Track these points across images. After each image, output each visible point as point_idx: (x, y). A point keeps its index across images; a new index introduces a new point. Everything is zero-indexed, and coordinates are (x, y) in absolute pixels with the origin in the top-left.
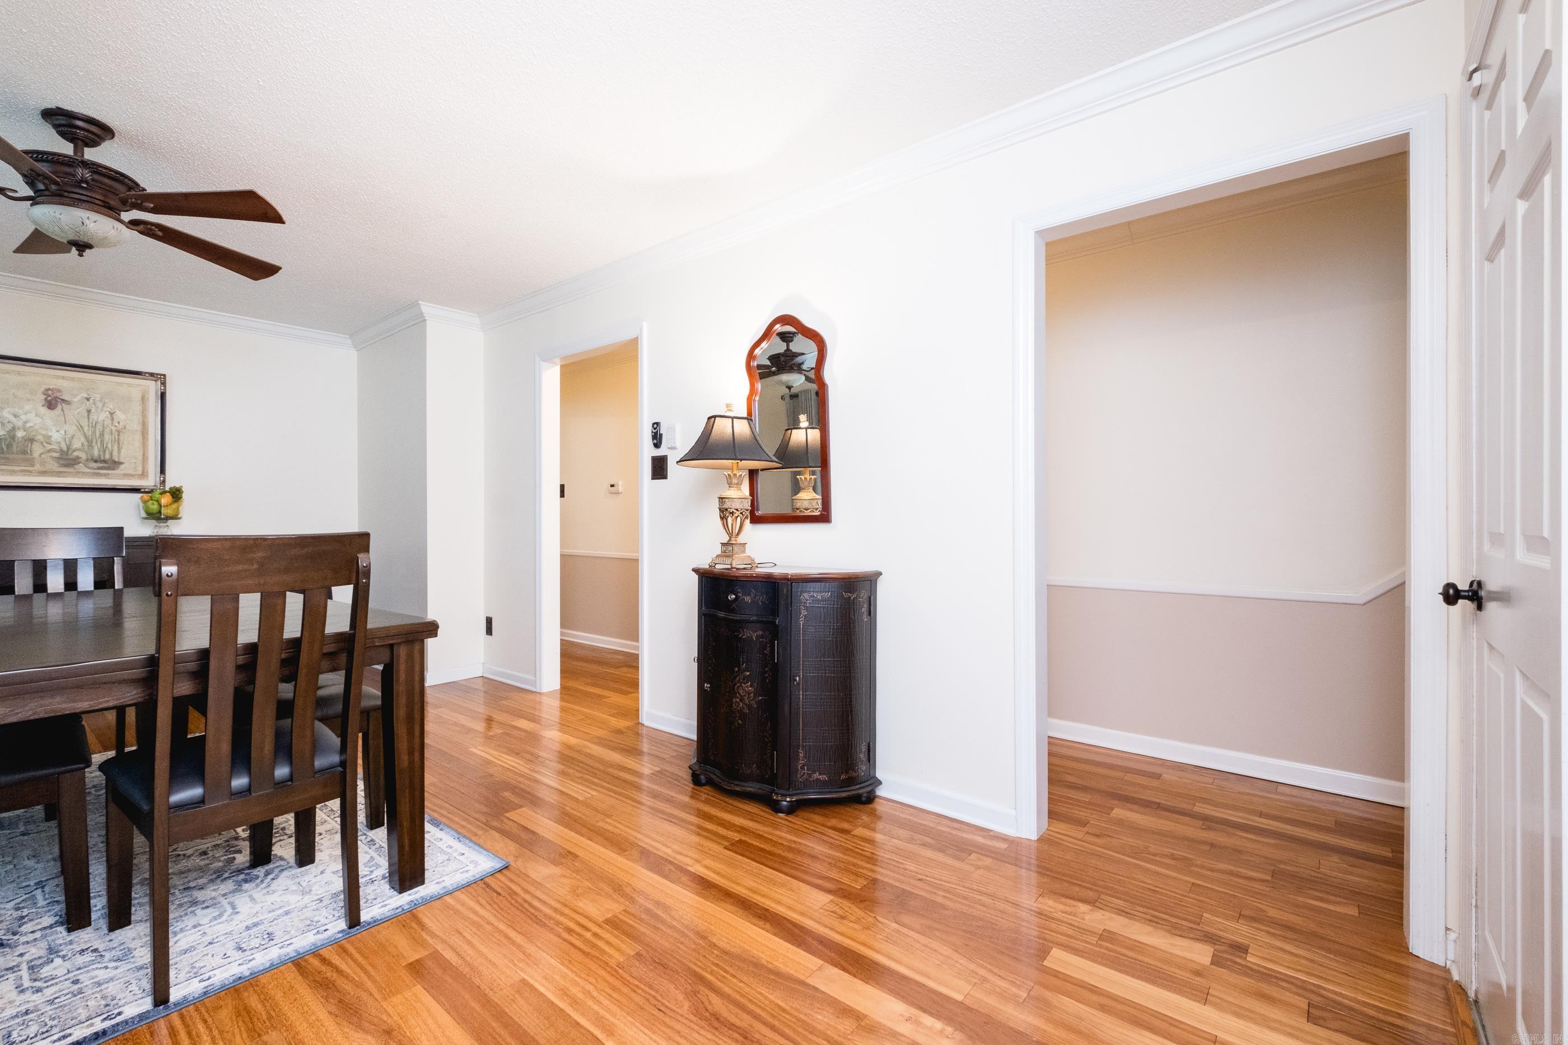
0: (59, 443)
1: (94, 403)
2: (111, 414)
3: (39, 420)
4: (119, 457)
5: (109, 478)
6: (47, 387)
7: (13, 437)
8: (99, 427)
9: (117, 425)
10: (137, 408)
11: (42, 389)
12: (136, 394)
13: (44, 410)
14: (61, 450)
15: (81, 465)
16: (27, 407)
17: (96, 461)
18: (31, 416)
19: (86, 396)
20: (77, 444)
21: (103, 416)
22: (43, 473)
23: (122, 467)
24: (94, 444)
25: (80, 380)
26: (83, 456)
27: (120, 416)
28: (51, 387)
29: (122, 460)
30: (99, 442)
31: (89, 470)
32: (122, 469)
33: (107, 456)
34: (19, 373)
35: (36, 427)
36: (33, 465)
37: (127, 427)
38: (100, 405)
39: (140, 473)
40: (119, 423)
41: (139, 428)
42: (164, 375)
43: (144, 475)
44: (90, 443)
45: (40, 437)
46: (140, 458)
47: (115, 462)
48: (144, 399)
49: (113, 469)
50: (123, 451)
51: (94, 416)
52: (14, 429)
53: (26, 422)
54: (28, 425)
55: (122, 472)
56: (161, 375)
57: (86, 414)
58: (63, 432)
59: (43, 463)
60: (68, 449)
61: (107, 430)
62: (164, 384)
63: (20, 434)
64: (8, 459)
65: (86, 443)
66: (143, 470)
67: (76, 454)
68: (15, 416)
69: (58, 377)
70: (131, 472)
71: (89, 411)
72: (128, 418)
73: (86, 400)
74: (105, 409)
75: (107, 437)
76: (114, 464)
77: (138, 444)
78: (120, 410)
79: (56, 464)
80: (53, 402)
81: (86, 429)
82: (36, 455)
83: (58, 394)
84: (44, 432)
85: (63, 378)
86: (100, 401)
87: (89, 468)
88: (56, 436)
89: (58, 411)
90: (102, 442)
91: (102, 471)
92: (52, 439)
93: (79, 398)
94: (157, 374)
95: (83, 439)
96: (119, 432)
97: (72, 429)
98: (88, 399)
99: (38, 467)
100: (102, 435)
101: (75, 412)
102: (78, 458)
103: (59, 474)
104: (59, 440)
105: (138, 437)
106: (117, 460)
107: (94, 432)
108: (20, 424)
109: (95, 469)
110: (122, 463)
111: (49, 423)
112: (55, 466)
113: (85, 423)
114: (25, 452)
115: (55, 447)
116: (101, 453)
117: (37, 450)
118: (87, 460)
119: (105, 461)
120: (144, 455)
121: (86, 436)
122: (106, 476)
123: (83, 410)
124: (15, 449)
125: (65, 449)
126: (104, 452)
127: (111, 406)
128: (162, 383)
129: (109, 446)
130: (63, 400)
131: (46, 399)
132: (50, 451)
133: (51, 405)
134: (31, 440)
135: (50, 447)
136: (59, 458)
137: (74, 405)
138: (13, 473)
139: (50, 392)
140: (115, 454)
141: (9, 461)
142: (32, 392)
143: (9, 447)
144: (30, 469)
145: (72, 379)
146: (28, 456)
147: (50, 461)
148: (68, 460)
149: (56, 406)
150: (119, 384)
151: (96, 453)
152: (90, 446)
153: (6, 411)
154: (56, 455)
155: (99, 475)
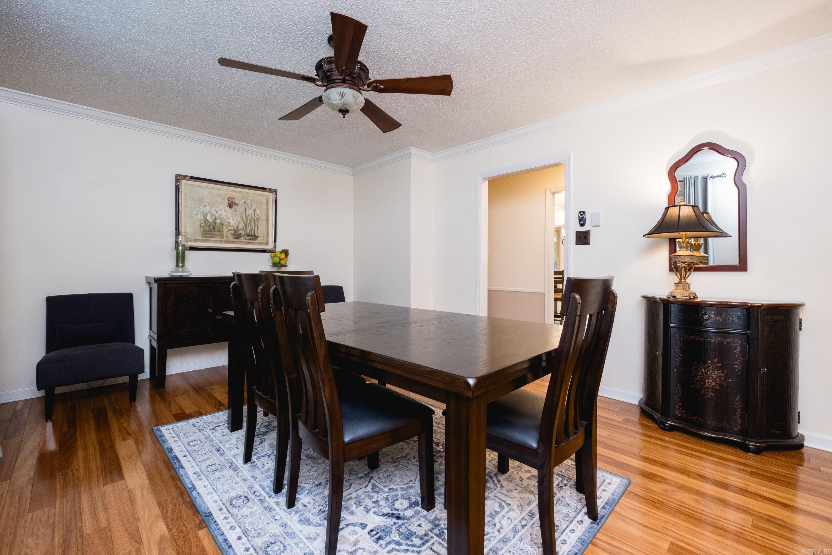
0: (233, 226)
1: (248, 205)
2: (254, 210)
3: (225, 214)
4: (257, 233)
5: (254, 245)
6: (228, 196)
7: (215, 223)
8: (249, 218)
9: (257, 216)
10: (265, 207)
11: (227, 198)
12: (264, 201)
13: (227, 209)
14: (235, 230)
15: (242, 237)
16: (221, 207)
17: (248, 236)
18: (222, 212)
19: (244, 201)
20: (241, 227)
21: (251, 212)
22: (227, 242)
23: (259, 238)
24: (247, 227)
25: (242, 192)
26: (243, 233)
27: (258, 211)
28: (230, 196)
29: (259, 235)
30: (249, 225)
31: (245, 241)
32: (259, 240)
33: (253, 233)
34: (218, 189)
35: (225, 218)
36: (223, 238)
37: (261, 218)
38: (250, 206)
41: (265, 218)
42: (276, 190)
43: (267, 243)
44: (246, 226)
45: (226, 223)
46: (266, 234)
47: (256, 236)
48: (267, 203)
49: (255, 240)
50: (259, 230)
51: (247, 212)
52: (216, 219)
53: (220, 215)
54: (222, 216)
55: (259, 242)
57: (244, 211)
58: (235, 220)
59: (227, 237)
61: (253, 220)
62: (276, 194)
63: (218, 221)
64: (213, 234)
65: (244, 226)
66: (268, 240)
67: (240, 232)
68: (217, 212)
69: (233, 191)
70: (262, 242)
71: (245, 209)
72: (260, 213)
74: (252, 208)
75: (253, 223)
76: (254, 237)
77: (265, 227)
78: (258, 209)
79: (232, 238)
80: (231, 204)
81: (244, 218)
82: (224, 232)
83: (233, 200)
84: (227, 220)
85: (235, 191)
86: (250, 204)
87: (245, 239)
88: (233, 223)
89: (233, 209)
90: (251, 225)
91: (251, 241)
92: (231, 224)
93: (241, 202)
94: (274, 190)
95: (243, 224)
96: (257, 220)
97: (239, 219)
98: (245, 203)
99: (225, 239)
100: (251, 222)
101: (240, 209)
102: (241, 234)
103: (233, 242)
104: (234, 224)
105: (265, 223)
107: (247, 220)
108: (218, 216)
109: (248, 240)
110: (258, 237)
111: (230, 215)
112: (231, 238)
113: (244, 216)
114: (220, 231)
115: (232, 228)
117: (225, 229)
118: (245, 235)
119: (252, 236)
120: (268, 232)
121: (244, 222)
122: (252, 243)
123: (243, 208)
124: (216, 229)
125: (236, 229)
126: (251, 231)
127: (254, 206)
129: (254, 228)
130: (235, 203)
131: (228, 203)
132: (230, 230)
133: (230, 206)
134: (223, 224)
135: (230, 228)
136: (233, 234)
137: (240, 206)
138: (215, 242)
139: (230, 199)
140: (256, 231)
141: (214, 236)
142: (223, 199)
143: (214, 228)
144: (222, 239)
145: (239, 192)
146: (221, 233)
147: (230, 235)
148: (237, 235)
149: (232, 207)
150: (258, 195)
151: (248, 231)
152: (246, 228)
153: (213, 209)
154: (232, 232)
155: (249, 243)
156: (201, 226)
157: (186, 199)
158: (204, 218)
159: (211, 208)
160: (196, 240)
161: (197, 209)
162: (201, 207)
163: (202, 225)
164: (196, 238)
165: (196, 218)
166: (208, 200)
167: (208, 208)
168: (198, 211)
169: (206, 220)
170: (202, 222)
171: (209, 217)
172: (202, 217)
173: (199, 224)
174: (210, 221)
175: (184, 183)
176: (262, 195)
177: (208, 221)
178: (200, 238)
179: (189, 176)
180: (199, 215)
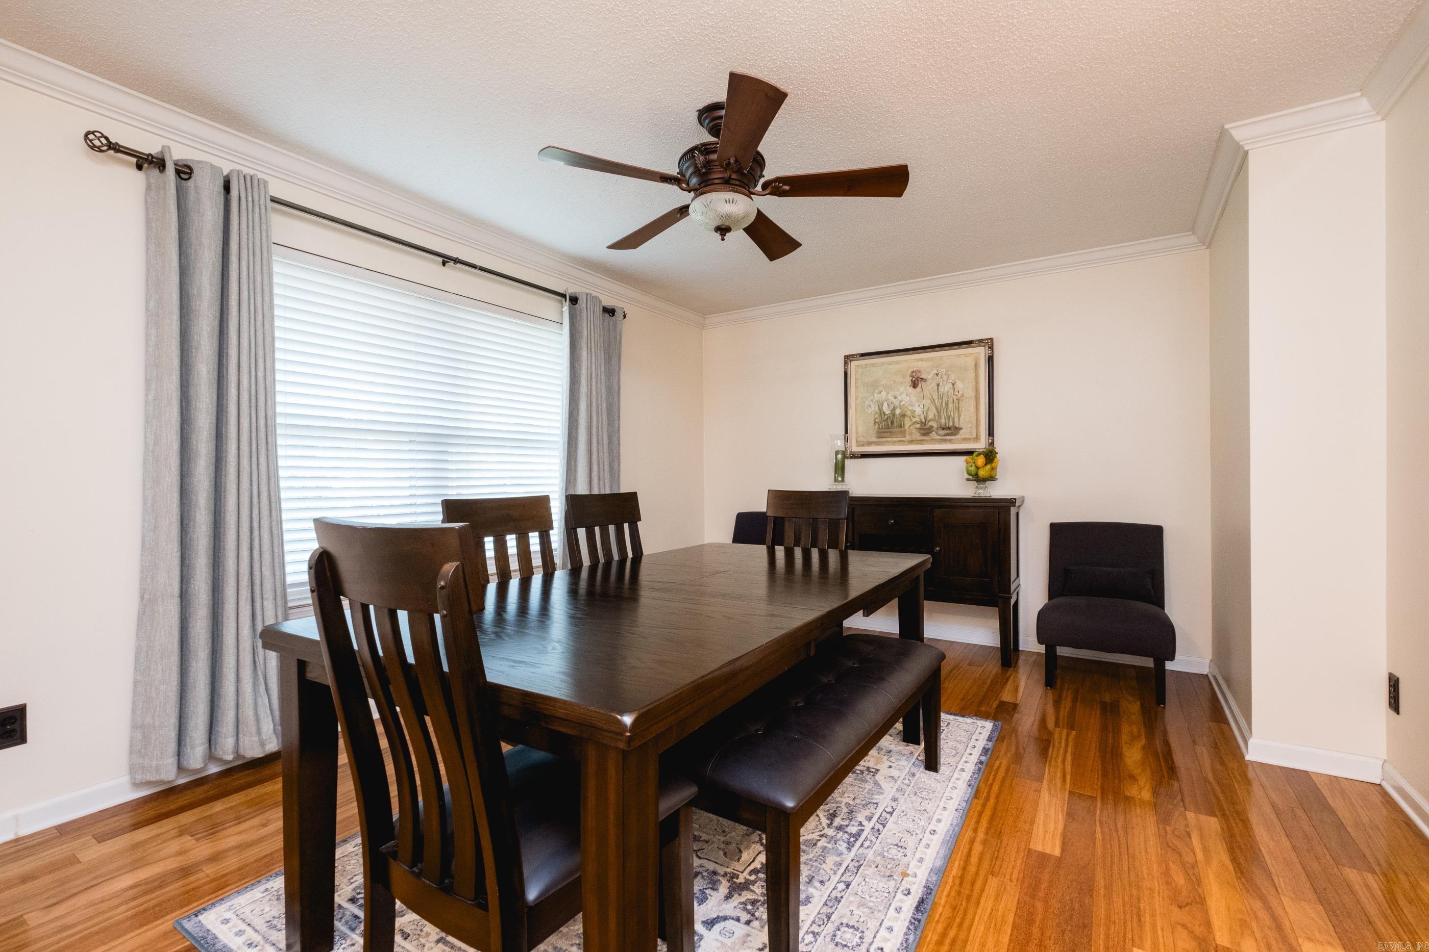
0: (920, 416)
1: (941, 377)
2: (953, 385)
3: (907, 398)
4: (959, 422)
5: (953, 443)
6: (911, 370)
7: (894, 415)
8: (945, 398)
9: (957, 394)
10: (971, 375)
11: (910, 373)
12: (970, 362)
13: (911, 390)
14: (922, 422)
15: (934, 433)
16: (902, 389)
17: (943, 429)
18: (904, 396)
19: (935, 371)
20: (931, 416)
21: (946, 388)
22: (911, 442)
23: (961, 432)
24: (942, 414)
25: (932, 358)
26: (935, 425)
27: (959, 385)
28: (915, 370)
29: (961, 426)
30: (945, 411)
31: (939, 437)
32: (962, 434)
33: (951, 424)
34: (897, 363)
35: (907, 405)
36: (905, 437)
37: (965, 395)
38: (945, 377)
39: (975, 436)
40: (958, 392)
41: (973, 394)
42: (991, 339)
43: (977, 438)
44: (939, 412)
45: (909, 413)
46: (974, 422)
47: (956, 428)
48: (976, 366)
49: (955, 435)
50: (962, 417)
51: (941, 390)
52: (894, 408)
53: (901, 402)
54: (902, 403)
55: (962, 437)
56: (988, 339)
57: (936, 387)
58: (922, 407)
59: (911, 434)
60: (925, 420)
61: (951, 400)
62: (991, 348)
63: (898, 411)
64: (891, 432)
65: (936, 414)
66: (977, 434)
67: (930, 424)
68: (895, 398)
69: (918, 360)
70: (968, 436)
71: (938, 385)
72: (965, 388)
73: (936, 376)
74: (949, 381)
75: (951, 406)
76: (953, 430)
77: (972, 409)
78: (959, 380)
79: (919, 434)
80: (916, 381)
81: (936, 401)
82: (907, 427)
83: (919, 375)
84: (910, 408)
85: (922, 360)
86: (945, 374)
87: (940, 435)
88: (918, 410)
89: (919, 389)
90: (947, 411)
91: (948, 437)
92: (916, 413)
93: (931, 375)
94: (985, 339)
95: (935, 411)
96: (958, 400)
97: (927, 402)
98: (937, 375)
99: (908, 438)
100: (947, 405)
101: (929, 387)
102: (932, 427)
103: (920, 442)
104: (920, 413)
105: (973, 402)
106: (957, 426)
107: (942, 403)
108: (897, 403)
109: (943, 436)
110: (961, 429)
111: (914, 399)
112: (917, 436)
113: (935, 397)
114: (900, 426)
115: (917, 419)
116: (947, 421)
117: (907, 423)
118: (937, 429)
119: (949, 428)
120: (977, 419)
121: (937, 409)
122: (950, 441)
123: (934, 385)
124: (895, 424)
125: (924, 420)
126: (949, 420)
127: (953, 378)
128: (989, 348)
129: (952, 414)
130: (922, 379)
131: (912, 380)
132: (914, 423)
133: (915, 385)
134: (903, 416)
135: (914, 420)
136: (920, 429)
137: (929, 382)
138: (894, 443)
139: (914, 373)
140: (956, 420)
141: (892, 434)
142: (904, 377)
143: (892, 423)
144: (903, 439)
145: (927, 360)
146: (902, 429)
147: (914, 431)
148: (925, 430)
149: (918, 385)
150: (959, 356)
151: (943, 421)
152: (939, 416)
153: (890, 394)
154: (918, 426)
155: (946, 441)
156: (875, 423)
157: (856, 387)
158: (880, 409)
159: (888, 393)
160: (869, 443)
161: (870, 399)
162: (875, 395)
163: (877, 420)
164: (869, 439)
165: (870, 411)
166: (884, 382)
167: (884, 393)
168: (872, 401)
169: (881, 413)
170: (877, 416)
171: (885, 408)
172: (877, 409)
173: (873, 419)
174: (887, 413)
175: (853, 364)
176: (966, 355)
177: (884, 413)
178: (874, 439)
179: (858, 354)
180: (873, 406)
